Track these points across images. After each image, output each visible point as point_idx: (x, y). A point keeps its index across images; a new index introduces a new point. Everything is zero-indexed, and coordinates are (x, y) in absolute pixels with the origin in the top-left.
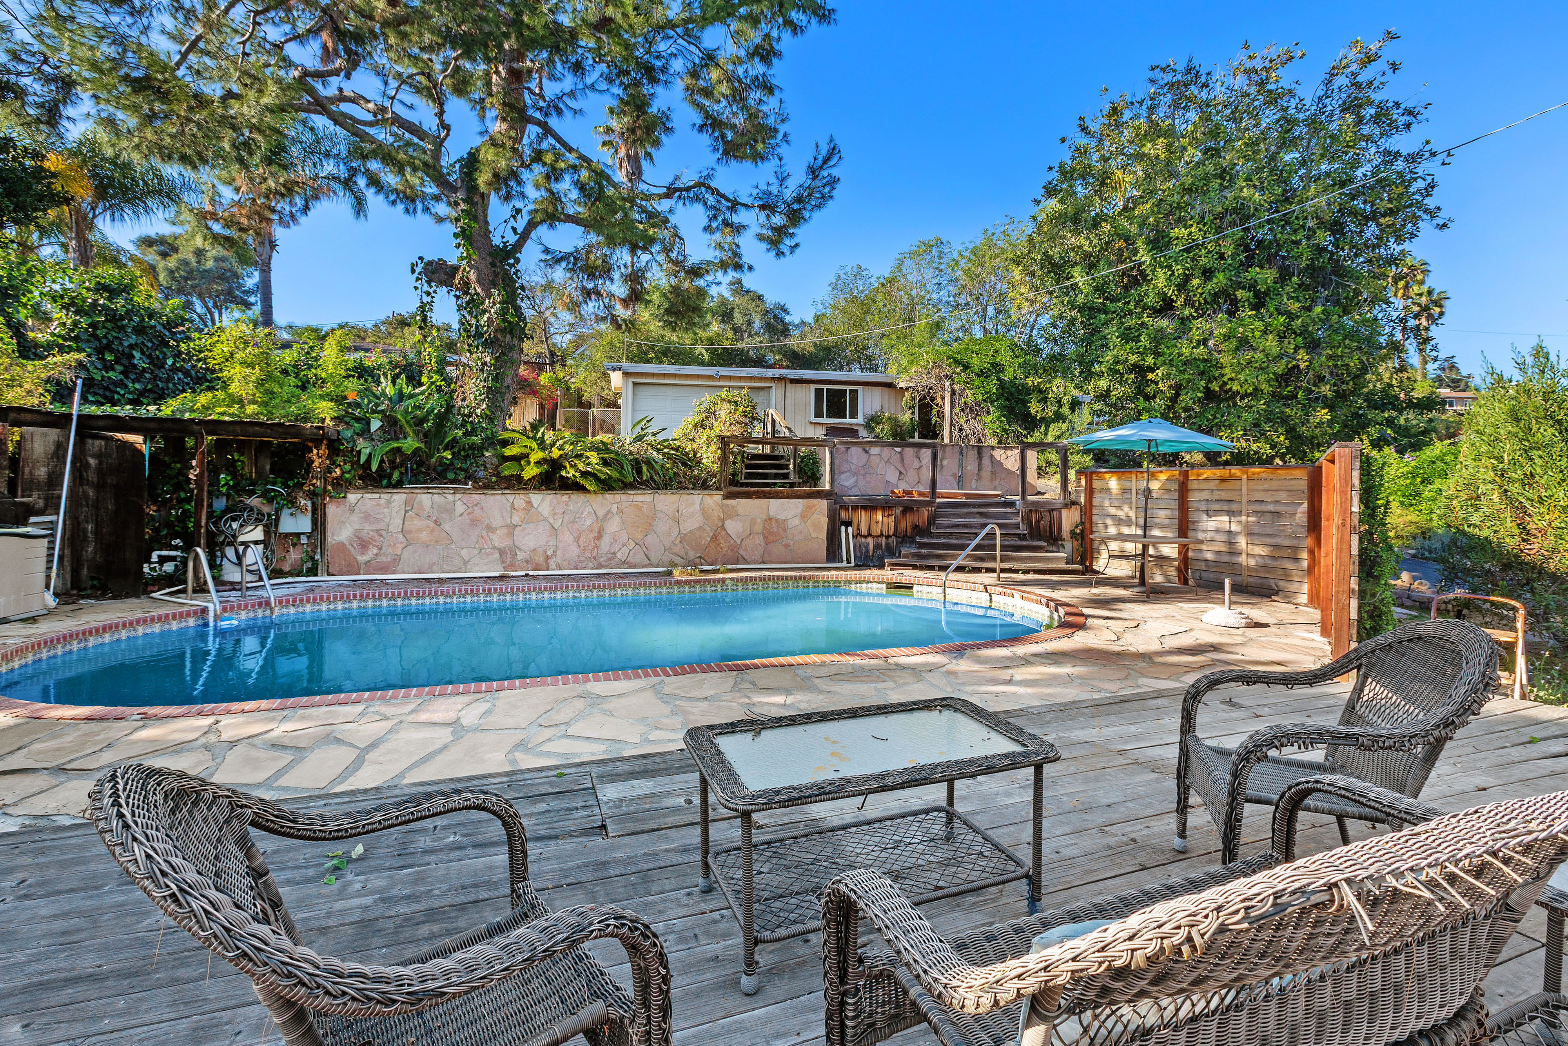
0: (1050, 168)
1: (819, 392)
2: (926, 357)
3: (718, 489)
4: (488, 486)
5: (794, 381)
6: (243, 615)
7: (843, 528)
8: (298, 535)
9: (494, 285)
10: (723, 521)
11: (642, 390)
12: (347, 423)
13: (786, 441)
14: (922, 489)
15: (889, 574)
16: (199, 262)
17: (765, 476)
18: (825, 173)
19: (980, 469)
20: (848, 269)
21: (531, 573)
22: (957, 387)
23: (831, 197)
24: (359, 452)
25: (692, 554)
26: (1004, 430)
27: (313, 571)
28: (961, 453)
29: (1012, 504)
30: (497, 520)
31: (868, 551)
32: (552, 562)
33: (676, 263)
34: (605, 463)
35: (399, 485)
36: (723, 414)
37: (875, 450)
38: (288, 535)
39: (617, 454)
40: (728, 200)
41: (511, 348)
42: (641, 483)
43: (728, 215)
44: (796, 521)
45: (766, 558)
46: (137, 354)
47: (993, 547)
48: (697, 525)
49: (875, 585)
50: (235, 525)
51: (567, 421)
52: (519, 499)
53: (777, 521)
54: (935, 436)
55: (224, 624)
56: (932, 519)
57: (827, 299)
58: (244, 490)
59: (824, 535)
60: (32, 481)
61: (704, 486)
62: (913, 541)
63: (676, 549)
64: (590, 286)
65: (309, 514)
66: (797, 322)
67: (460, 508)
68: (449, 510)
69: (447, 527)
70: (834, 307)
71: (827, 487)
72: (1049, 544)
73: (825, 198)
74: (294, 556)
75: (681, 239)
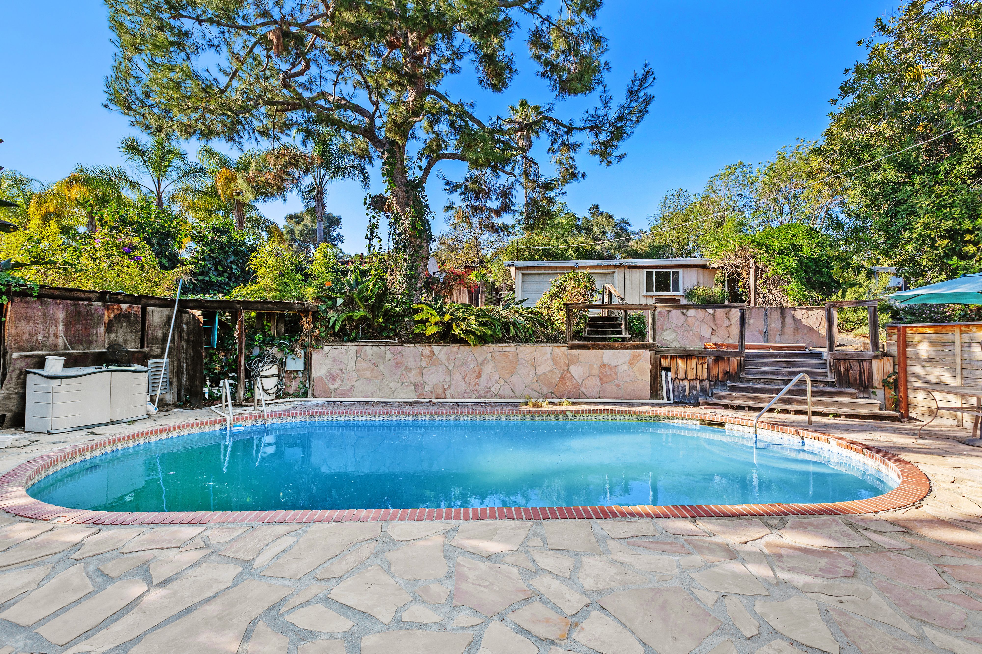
0: (847, 71)
1: (649, 274)
2: (732, 245)
3: (565, 342)
4: (408, 341)
5: (630, 267)
6: (250, 423)
7: (663, 373)
8: (297, 371)
9: (408, 205)
10: (568, 366)
11: (528, 278)
12: (324, 301)
13: (619, 307)
14: (731, 342)
15: (702, 412)
16: (312, 226)
17: (605, 333)
18: (641, 94)
19: (783, 326)
20: (673, 192)
21: (433, 400)
22: (760, 265)
23: (647, 111)
24: (329, 319)
25: (545, 390)
26: (804, 296)
27: (305, 395)
28: (766, 314)
29: (819, 355)
30: (412, 364)
31: (684, 391)
32: (448, 393)
33: (534, 182)
34: (482, 324)
35: (354, 340)
36: (570, 288)
37: (691, 312)
38: (291, 371)
39: (492, 318)
40: (565, 126)
41: (421, 247)
42: (509, 339)
43: (565, 138)
44: (625, 367)
45: (602, 395)
46: (234, 267)
47: (804, 393)
48: (549, 369)
49: (690, 421)
50: (260, 365)
51: (486, 300)
52: (426, 349)
53: (610, 366)
54: (743, 301)
55: (236, 429)
56: (741, 367)
57: (657, 213)
58: (268, 344)
59: (648, 378)
60: (153, 338)
61: (554, 340)
62: (725, 385)
63: (534, 386)
64: (476, 204)
65: (303, 359)
66: (637, 231)
67: (389, 355)
68: (382, 356)
69: (381, 367)
70: (663, 219)
71: (650, 341)
72: (860, 391)
73: (642, 113)
74: (295, 385)
75: (536, 164)
